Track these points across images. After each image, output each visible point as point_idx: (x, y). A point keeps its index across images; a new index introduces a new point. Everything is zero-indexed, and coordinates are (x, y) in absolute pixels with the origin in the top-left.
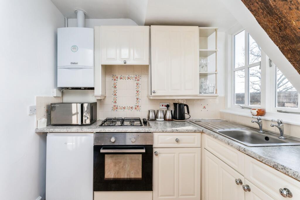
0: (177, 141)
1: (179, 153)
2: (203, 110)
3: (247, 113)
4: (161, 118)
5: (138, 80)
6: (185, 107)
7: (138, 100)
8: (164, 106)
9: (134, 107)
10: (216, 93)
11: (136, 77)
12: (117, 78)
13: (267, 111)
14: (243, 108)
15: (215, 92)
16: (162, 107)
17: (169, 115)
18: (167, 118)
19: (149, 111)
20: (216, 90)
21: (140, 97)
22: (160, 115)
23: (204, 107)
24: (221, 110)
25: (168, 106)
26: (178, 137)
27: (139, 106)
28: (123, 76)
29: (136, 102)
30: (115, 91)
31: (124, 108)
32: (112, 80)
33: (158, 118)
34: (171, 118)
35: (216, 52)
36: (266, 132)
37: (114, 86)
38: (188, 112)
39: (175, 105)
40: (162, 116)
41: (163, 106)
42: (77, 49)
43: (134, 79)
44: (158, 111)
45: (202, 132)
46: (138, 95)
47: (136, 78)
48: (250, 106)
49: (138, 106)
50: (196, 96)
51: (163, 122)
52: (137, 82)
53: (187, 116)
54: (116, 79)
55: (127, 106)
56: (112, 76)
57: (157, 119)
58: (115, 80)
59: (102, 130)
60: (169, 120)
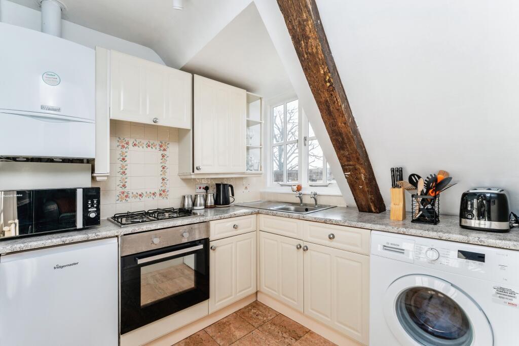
0: (235, 227)
1: (237, 242)
2: (245, 191)
3: (288, 190)
4: (201, 205)
5: (164, 150)
6: (230, 188)
7: (165, 181)
8: (202, 188)
9: (158, 193)
10: (261, 170)
11: (161, 144)
12: (127, 143)
13: (303, 186)
14: (282, 185)
15: (259, 169)
16: (199, 190)
17: (211, 200)
18: (209, 205)
19: (184, 197)
20: (261, 167)
21: (167, 176)
22: (200, 200)
23: (246, 188)
24: (262, 190)
25: (207, 188)
26: (236, 223)
27: (166, 191)
28: (138, 141)
29: (161, 185)
30: (123, 167)
31: (140, 195)
32: (118, 146)
33: (196, 206)
34: (213, 204)
35: (261, 123)
36: (306, 205)
37: (122, 157)
38: (233, 195)
39: (218, 185)
40: (203, 202)
41: (200, 188)
42: (58, 80)
43: (158, 147)
44: (196, 196)
45: (258, 213)
46: (164, 173)
47: (161, 146)
48: (288, 183)
49: (164, 191)
50: (243, 173)
51: (203, 211)
52: (162, 152)
53: (231, 199)
54: (126, 146)
55: (146, 192)
56: (118, 139)
57: (195, 208)
58: (123, 146)
59: (137, 229)
60: (211, 207)
